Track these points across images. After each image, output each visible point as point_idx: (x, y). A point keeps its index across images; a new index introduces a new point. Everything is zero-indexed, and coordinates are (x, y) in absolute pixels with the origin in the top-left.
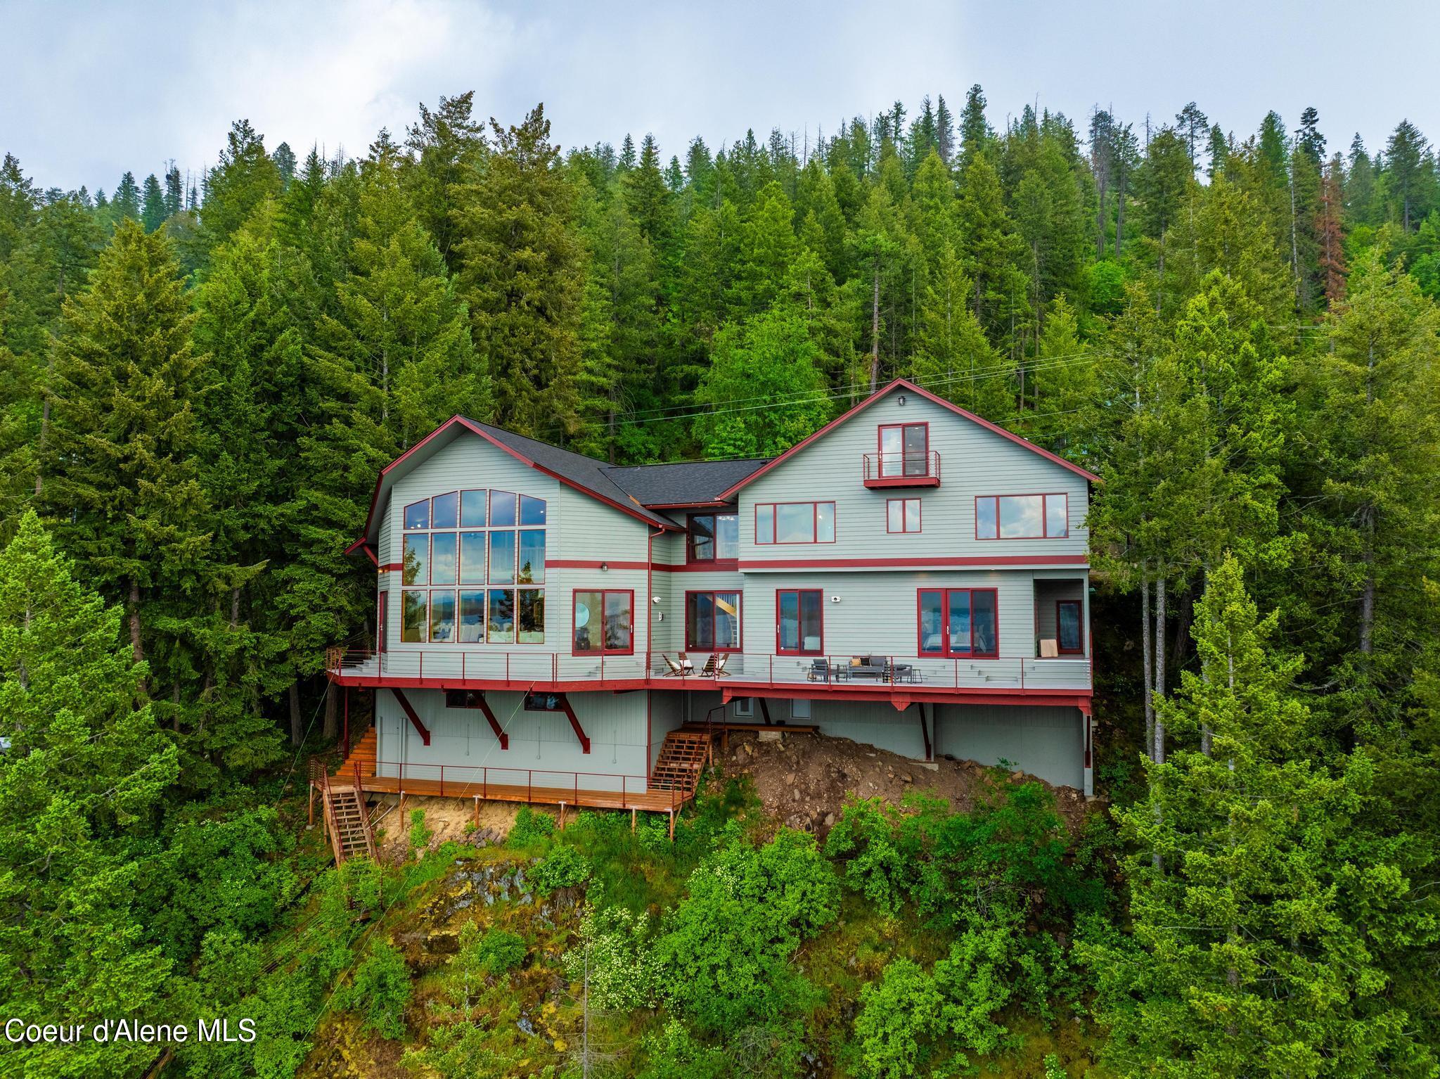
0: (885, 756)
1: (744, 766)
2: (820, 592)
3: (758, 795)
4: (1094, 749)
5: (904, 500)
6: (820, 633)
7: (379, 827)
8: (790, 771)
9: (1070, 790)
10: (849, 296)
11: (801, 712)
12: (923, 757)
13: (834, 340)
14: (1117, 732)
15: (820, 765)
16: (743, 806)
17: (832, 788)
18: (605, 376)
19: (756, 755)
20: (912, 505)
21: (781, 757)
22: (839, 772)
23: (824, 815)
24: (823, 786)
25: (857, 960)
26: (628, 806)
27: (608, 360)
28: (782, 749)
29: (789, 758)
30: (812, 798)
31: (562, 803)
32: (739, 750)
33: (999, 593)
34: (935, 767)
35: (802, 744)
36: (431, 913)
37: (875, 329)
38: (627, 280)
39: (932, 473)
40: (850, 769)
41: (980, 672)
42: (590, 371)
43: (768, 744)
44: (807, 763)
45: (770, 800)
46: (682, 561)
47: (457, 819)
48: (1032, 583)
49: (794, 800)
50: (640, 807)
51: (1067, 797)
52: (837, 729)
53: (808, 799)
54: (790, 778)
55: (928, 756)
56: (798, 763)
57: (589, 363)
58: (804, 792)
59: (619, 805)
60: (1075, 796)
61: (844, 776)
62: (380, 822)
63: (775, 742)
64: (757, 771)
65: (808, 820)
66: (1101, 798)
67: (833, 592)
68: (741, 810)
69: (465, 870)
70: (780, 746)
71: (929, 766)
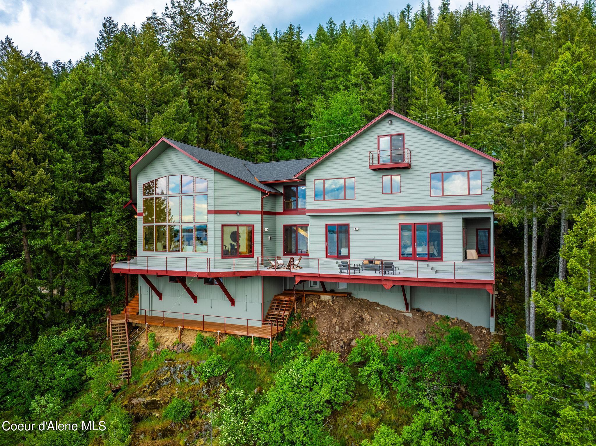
0: (385, 309)
1: (312, 313)
2: (348, 225)
3: (317, 329)
4: (496, 307)
5: (391, 176)
6: (348, 246)
7: (137, 339)
8: (335, 316)
9: (482, 328)
10: (380, 84)
11: (343, 286)
12: (404, 310)
13: (372, 105)
14: (508, 297)
15: (351, 313)
16: (309, 335)
17: (356, 326)
18: (268, 126)
19: (318, 307)
20: (396, 178)
21: (331, 310)
22: (360, 317)
23: (351, 340)
24: (351, 324)
25: (362, 422)
26: (250, 335)
27: (269, 118)
28: (332, 304)
29: (335, 309)
30: (345, 331)
31: (219, 332)
32: (310, 305)
33: (443, 225)
34: (410, 315)
35: (342, 302)
36: (149, 387)
37: (393, 99)
38: (278, 81)
39: (406, 161)
40: (366, 316)
41: (432, 268)
42: (260, 123)
43: (325, 302)
44: (343, 312)
45: (323, 332)
46: (281, 210)
47: (172, 337)
48: (461, 220)
49: (335, 332)
50: (256, 335)
51: (481, 332)
52: (360, 295)
53: (343, 331)
54: (334, 320)
55: (407, 309)
56: (339, 312)
57: (260, 120)
58: (341, 328)
59: (245, 334)
60: (485, 331)
61: (363, 319)
62: (139, 337)
63: (328, 301)
64: (318, 316)
65: (342, 343)
66: (499, 333)
67: (354, 224)
68: (307, 337)
69: (168, 366)
70: (331, 303)
71: (407, 315)
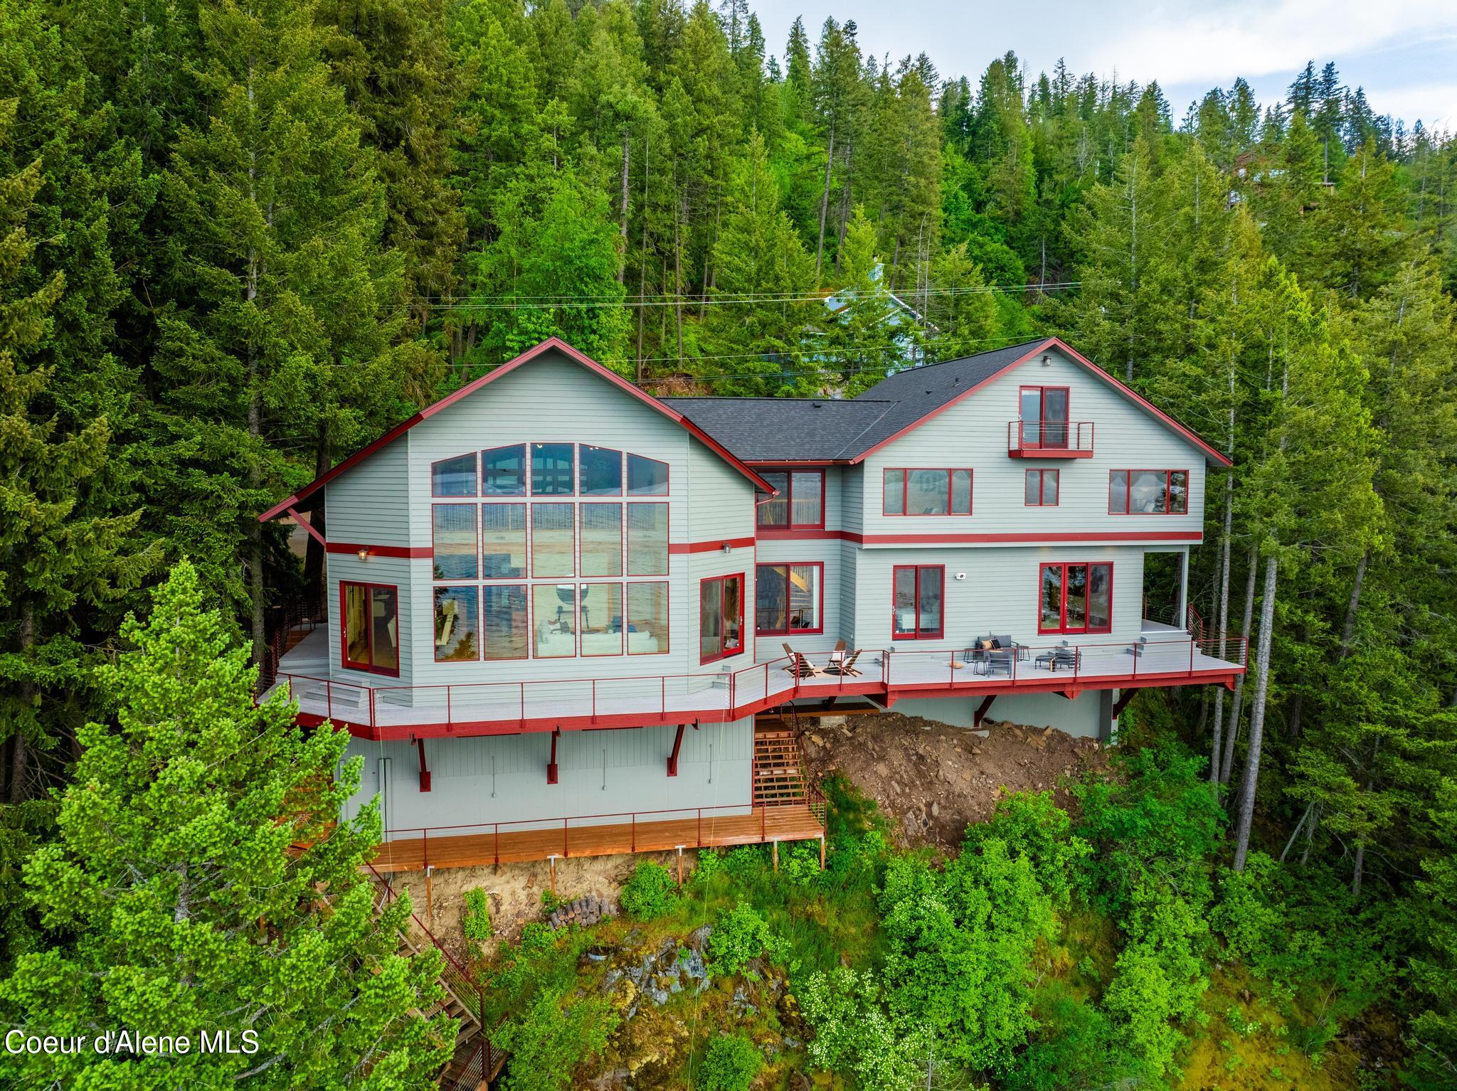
0: (939, 728)
2: (942, 568)
3: (864, 796)
5: (1043, 470)
8: (875, 760)
9: (1091, 740)
12: (971, 725)
15: (897, 748)
17: (921, 774)
19: (827, 745)
21: (855, 745)
22: (917, 754)
23: (929, 805)
24: (912, 773)
25: (1052, 961)
26: (768, 839)
28: (850, 735)
29: (865, 744)
30: (911, 789)
31: (680, 847)
33: (1115, 566)
34: (985, 734)
35: (869, 727)
37: (625, 206)
39: (1071, 445)
43: (832, 730)
44: (883, 749)
45: (879, 798)
48: (1142, 558)
49: (899, 795)
50: (784, 838)
51: (1091, 748)
53: (908, 790)
54: (882, 769)
55: (976, 723)
56: (875, 749)
58: (901, 783)
60: (1096, 745)
61: (921, 758)
63: (841, 726)
64: (843, 765)
65: (923, 815)
67: (955, 567)
70: (845, 731)
71: (981, 734)
